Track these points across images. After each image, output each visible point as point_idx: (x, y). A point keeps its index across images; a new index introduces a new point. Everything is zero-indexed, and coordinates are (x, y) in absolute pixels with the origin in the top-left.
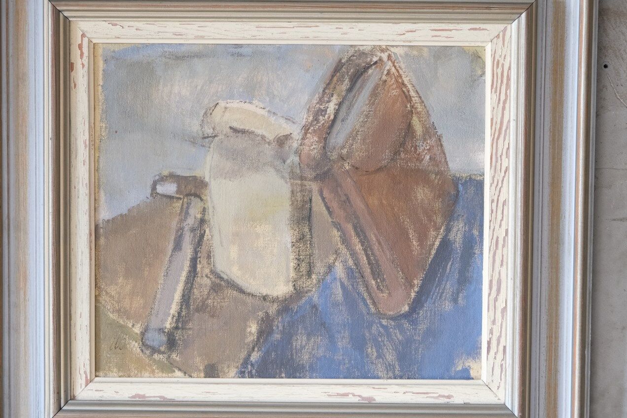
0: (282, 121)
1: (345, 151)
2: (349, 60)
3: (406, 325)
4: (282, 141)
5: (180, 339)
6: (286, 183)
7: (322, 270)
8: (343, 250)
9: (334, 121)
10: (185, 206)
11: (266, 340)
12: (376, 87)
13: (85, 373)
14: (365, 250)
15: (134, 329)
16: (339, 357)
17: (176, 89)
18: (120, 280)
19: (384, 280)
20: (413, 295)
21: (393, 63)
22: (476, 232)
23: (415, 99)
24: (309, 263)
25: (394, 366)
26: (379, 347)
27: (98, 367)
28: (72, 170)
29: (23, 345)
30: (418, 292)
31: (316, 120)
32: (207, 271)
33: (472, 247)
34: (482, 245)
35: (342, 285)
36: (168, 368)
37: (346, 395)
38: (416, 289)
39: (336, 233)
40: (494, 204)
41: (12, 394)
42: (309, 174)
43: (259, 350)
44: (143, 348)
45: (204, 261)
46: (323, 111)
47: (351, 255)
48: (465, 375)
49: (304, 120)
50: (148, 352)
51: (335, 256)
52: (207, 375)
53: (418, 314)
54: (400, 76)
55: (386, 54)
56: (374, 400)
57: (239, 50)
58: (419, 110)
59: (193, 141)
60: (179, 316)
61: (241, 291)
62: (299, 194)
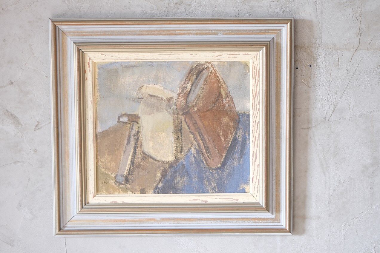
0: (170, 92)
1: (194, 103)
2: (196, 67)
3: (220, 172)
4: (169, 100)
5: (130, 179)
6: (171, 116)
7: (186, 151)
8: (195, 143)
9: (190, 91)
10: (131, 126)
11: (164, 179)
12: (207, 78)
13: (93, 193)
14: (203, 142)
15: (112, 175)
16: (193, 185)
17: (127, 80)
18: (106, 156)
19: (211, 154)
20: (222, 160)
21: (213, 68)
22: (247, 135)
23: (222, 82)
24: (181, 148)
25: (215, 188)
26: (209, 181)
27: (98, 191)
28: (86, 113)
29: (68, 182)
30: (224, 159)
31: (183, 91)
32: (140, 152)
33: (245, 141)
34: (250, 140)
35: (194, 156)
36: (126, 190)
37: (196, 200)
38: (224, 158)
39: (191, 136)
40: (254, 123)
41: (64, 202)
42: (181, 112)
43: (161, 183)
44: (116, 183)
45: (139, 148)
46: (185, 87)
47: (197, 144)
48: (244, 191)
49: (178, 91)
50: (117, 184)
51: (191, 145)
52: (141, 193)
53: (225, 167)
54: (216, 73)
55: (210, 64)
56: (208, 202)
57: (152, 64)
58: (224, 86)
59: (134, 100)
60: (129, 170)
61: (154, 159)
62: (176, 121)
